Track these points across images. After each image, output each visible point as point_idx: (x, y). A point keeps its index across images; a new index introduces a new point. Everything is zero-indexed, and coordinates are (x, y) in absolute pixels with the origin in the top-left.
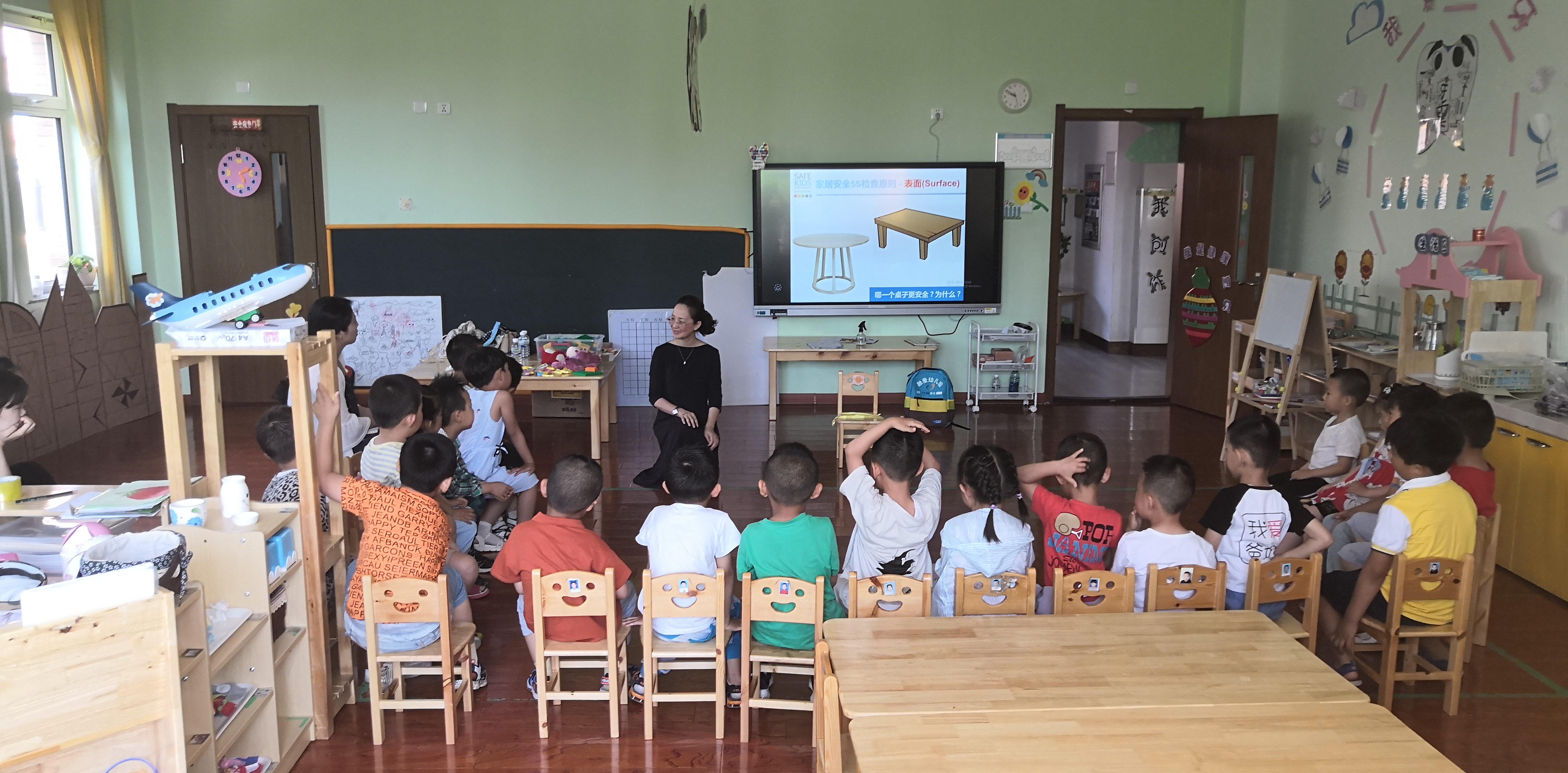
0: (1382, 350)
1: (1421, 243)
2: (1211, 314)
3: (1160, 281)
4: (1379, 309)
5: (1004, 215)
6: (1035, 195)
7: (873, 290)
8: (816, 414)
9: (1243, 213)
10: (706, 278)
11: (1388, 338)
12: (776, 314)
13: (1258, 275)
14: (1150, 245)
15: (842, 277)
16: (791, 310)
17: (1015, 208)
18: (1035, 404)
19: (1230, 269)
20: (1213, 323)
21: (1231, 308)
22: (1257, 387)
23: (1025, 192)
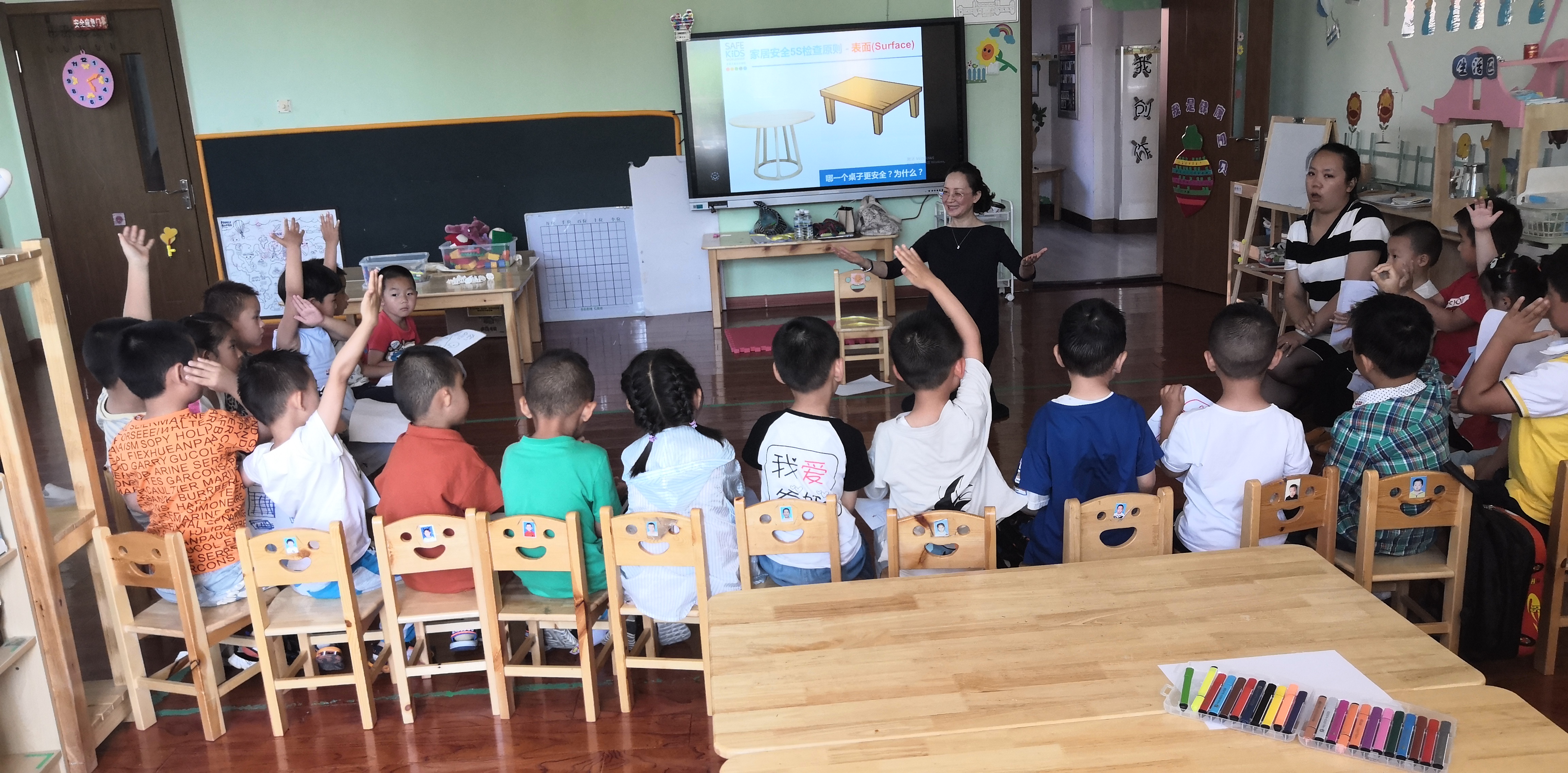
0: (1409, 202)
1: (1460, 66)
2: (1205, 178)
3: (1145, 149)
4: (1402, 157)
5: (967, 79)
6: (1001, 54)
7: (823, 174)
8: (769, 318)
9: (1238, 59)
10: (633, 171)
11: (1413, 189)
12: (715, 207)
13: (1258, 128)
14: (1132, 110)
15: (788, 160)
16: (732, 202)
17: (979, 69)
18: (1012, 292)
19: (1225, 125)
20: (1207, 188)
21: (1228, 169)
22: (1263, 255)
23: (989, 51)
